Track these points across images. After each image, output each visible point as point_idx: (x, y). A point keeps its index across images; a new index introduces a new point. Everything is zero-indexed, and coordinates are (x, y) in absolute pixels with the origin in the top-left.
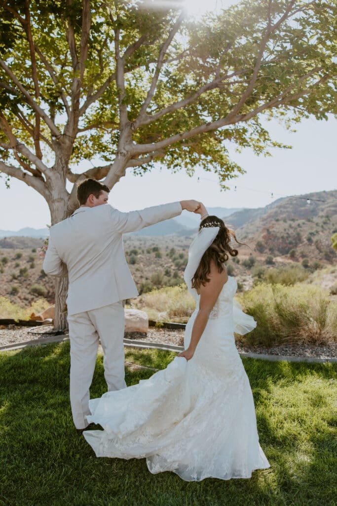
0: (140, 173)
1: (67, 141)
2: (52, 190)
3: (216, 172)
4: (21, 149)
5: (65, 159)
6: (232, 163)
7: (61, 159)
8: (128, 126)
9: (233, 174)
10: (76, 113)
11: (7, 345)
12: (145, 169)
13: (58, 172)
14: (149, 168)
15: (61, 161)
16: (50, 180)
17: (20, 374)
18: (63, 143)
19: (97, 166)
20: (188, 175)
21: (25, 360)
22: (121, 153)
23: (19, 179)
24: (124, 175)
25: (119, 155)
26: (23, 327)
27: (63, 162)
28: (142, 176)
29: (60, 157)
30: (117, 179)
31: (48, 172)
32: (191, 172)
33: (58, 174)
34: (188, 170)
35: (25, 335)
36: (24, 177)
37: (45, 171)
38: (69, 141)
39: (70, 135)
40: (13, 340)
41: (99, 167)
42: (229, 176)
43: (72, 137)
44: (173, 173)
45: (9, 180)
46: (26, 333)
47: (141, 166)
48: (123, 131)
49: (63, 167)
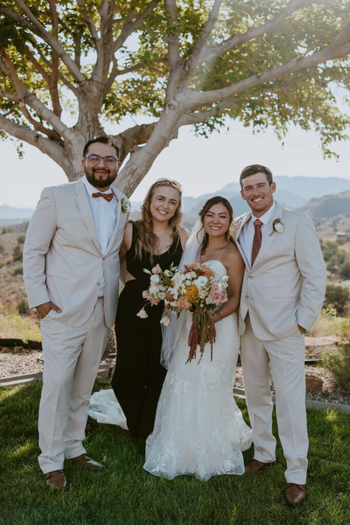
0: (204, 133)
1: (95, 89)
2: (73, 159)
3: (317, 129)
4: (31, 101)
5: (92, 116)
6: (341, 117)
7: (86, 114)
8: (180, 64)
9: (343, 133)
10: (107, 49)
11: (7, 377)
12: (212, 127)
13: (82, 134)
14: (217, 125)
15: (87, 117)
16: (70, 145)
17: (15, 422)
18: (89, 91)
19: (140, 124)
20: (276, 135)
21: (25, 401)
22: (169, 105)
23: (31, 144)
24: (176, 137)
25: (167, 108)
26: (34, 351)
27: (89, 119)
28: (207, 137)
29: (85, 111)
30: (164, 143)
31: (67, 134)
32: (281, 131)
33: (82, 137)
34: (277, 128)
35: (33, 363)
36: (36, 141)
37: (63, 132)
38: (97, 88)
39: (100, 81)
40: (15, 371)
41: (142, 125)
42: (337, 137)
43: (101, 83)
44: (256, 132)
45: (21, 145)
46: (36, 361)
47: (207, 123)
48: (173, 74)
49: (89, 126)
